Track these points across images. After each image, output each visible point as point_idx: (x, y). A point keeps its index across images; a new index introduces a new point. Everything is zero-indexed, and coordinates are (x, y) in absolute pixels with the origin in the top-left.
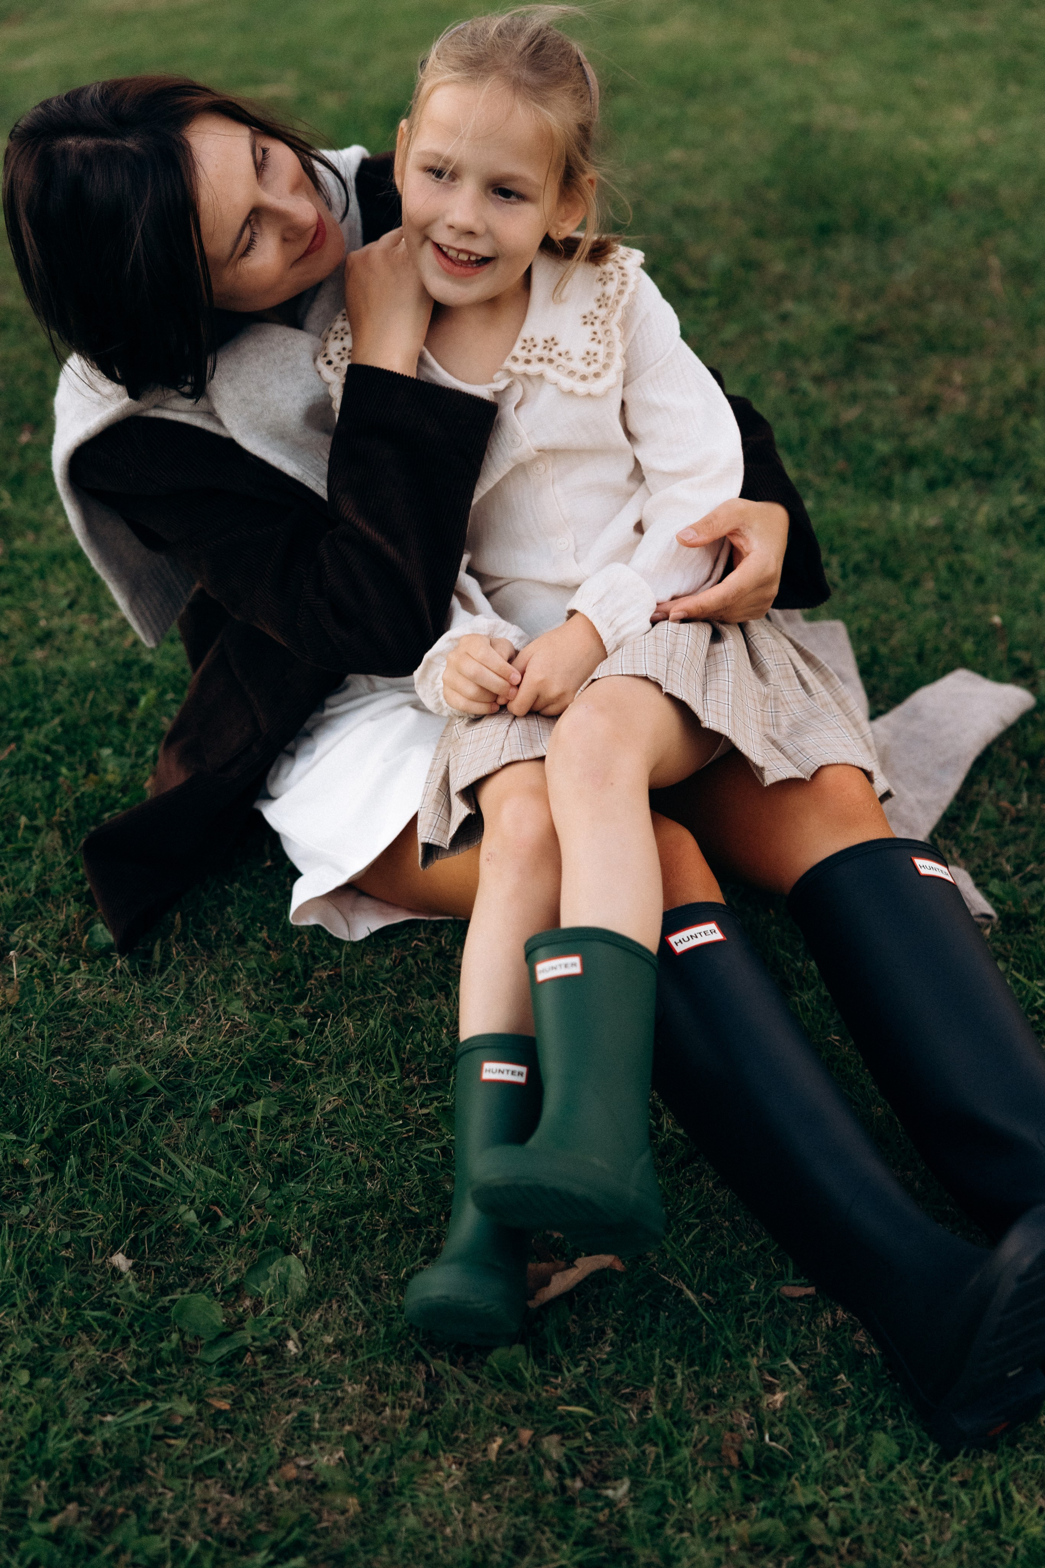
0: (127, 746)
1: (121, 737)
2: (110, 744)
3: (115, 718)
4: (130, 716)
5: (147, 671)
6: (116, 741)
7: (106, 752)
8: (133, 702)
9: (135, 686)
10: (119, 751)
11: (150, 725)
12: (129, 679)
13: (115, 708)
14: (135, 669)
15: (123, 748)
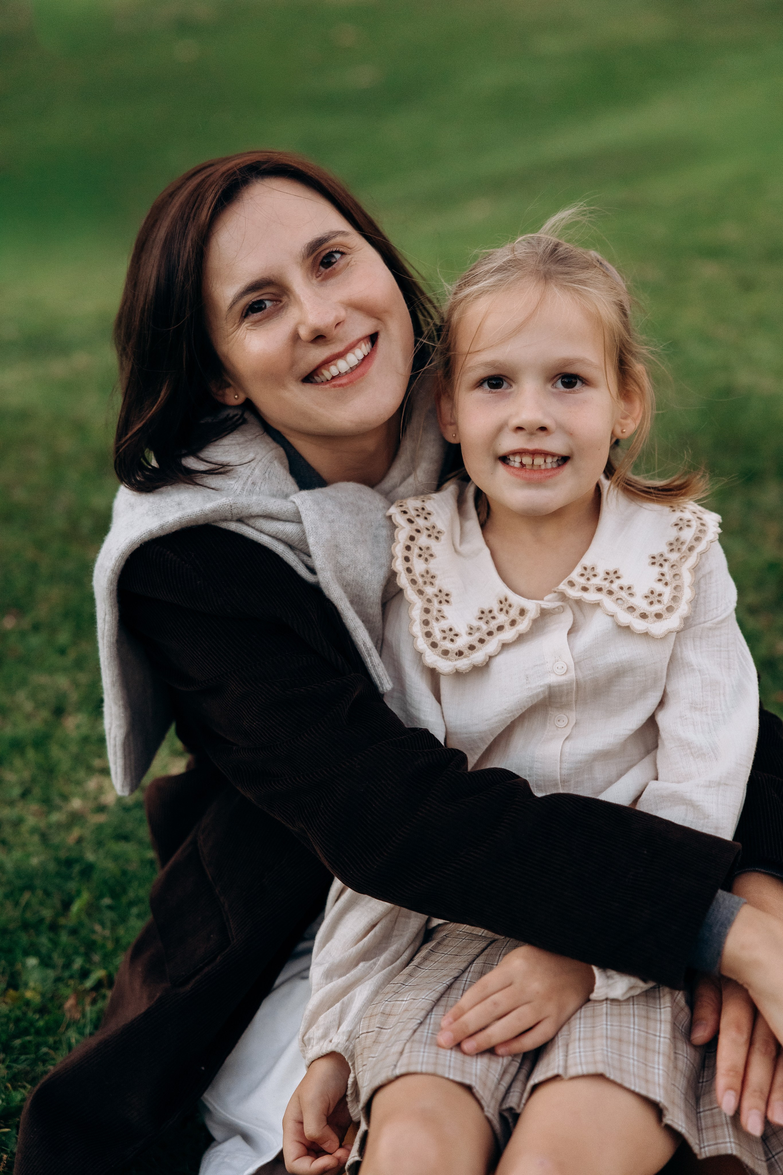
0: (55, 956)
1: (50, 945)
2: (37, 953)
3: (48, 921)
4: (62, 921)
5: (88, 870)
6: (44, 950)
7: (32, 962)
8: (67, 905)
9: (72, 886)
10: (46, 963)
11: (84, 932)
12: (68, 878)
13: (47, 913)
14: (77, 868)
15: (50, 958)
